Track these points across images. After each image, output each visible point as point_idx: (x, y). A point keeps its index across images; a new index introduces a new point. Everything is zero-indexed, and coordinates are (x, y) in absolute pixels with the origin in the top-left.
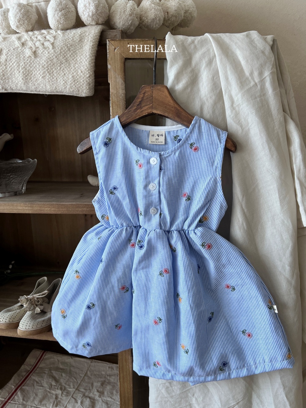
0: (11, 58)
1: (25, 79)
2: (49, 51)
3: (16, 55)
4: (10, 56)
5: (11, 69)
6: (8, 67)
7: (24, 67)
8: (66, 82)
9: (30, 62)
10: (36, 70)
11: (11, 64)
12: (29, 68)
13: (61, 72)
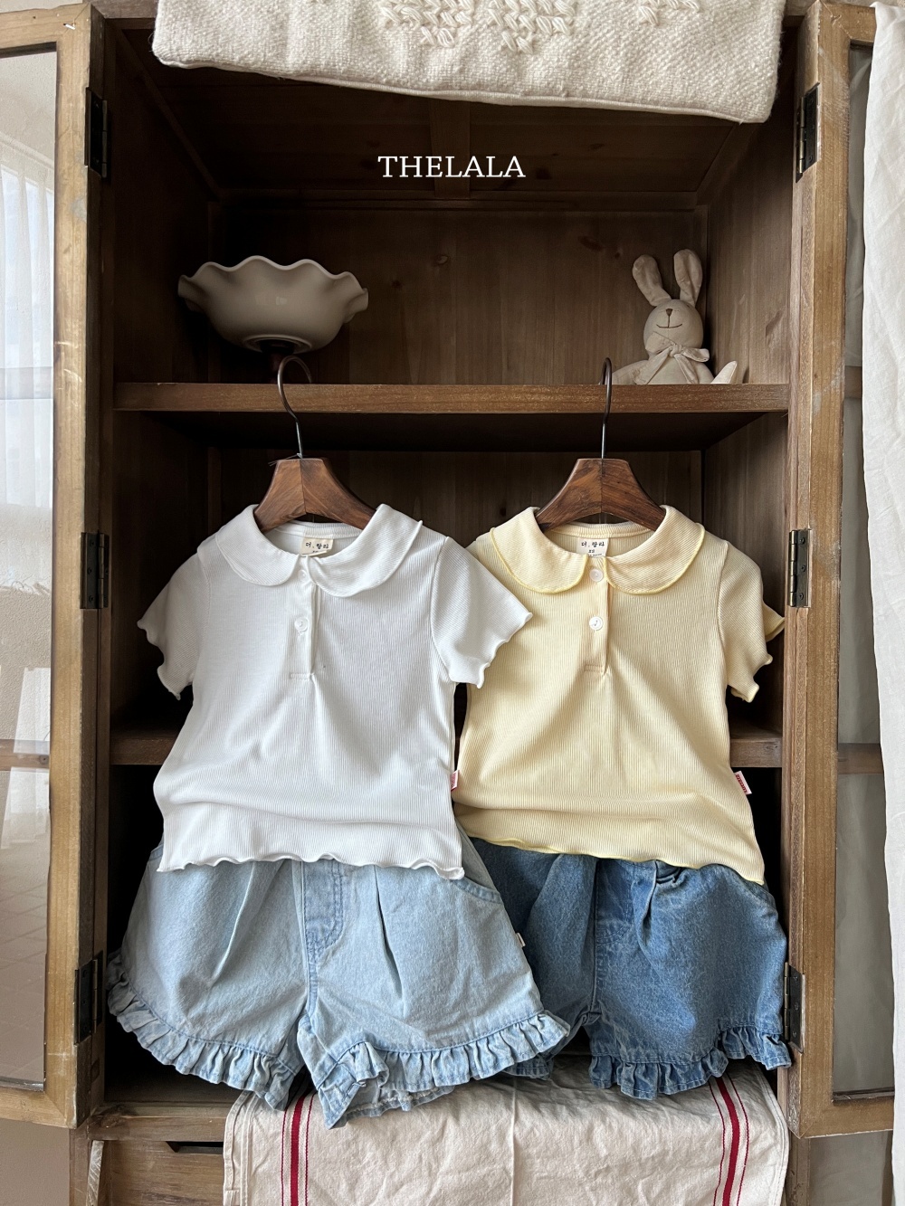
0: (602, 20)
1: (627, 70)
2: (690, 15)
3: (614, 17)
4: (599, 17)
5: (598, 45)
6: (591, 42)
7: (631, 44)
8: (721, 83)
9: (644, 33)
10: (656, 52)
11: (600, 34)
12: (642, 46)
13: (712, 61)
